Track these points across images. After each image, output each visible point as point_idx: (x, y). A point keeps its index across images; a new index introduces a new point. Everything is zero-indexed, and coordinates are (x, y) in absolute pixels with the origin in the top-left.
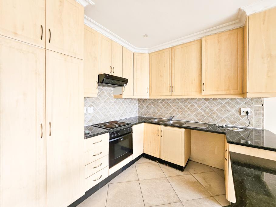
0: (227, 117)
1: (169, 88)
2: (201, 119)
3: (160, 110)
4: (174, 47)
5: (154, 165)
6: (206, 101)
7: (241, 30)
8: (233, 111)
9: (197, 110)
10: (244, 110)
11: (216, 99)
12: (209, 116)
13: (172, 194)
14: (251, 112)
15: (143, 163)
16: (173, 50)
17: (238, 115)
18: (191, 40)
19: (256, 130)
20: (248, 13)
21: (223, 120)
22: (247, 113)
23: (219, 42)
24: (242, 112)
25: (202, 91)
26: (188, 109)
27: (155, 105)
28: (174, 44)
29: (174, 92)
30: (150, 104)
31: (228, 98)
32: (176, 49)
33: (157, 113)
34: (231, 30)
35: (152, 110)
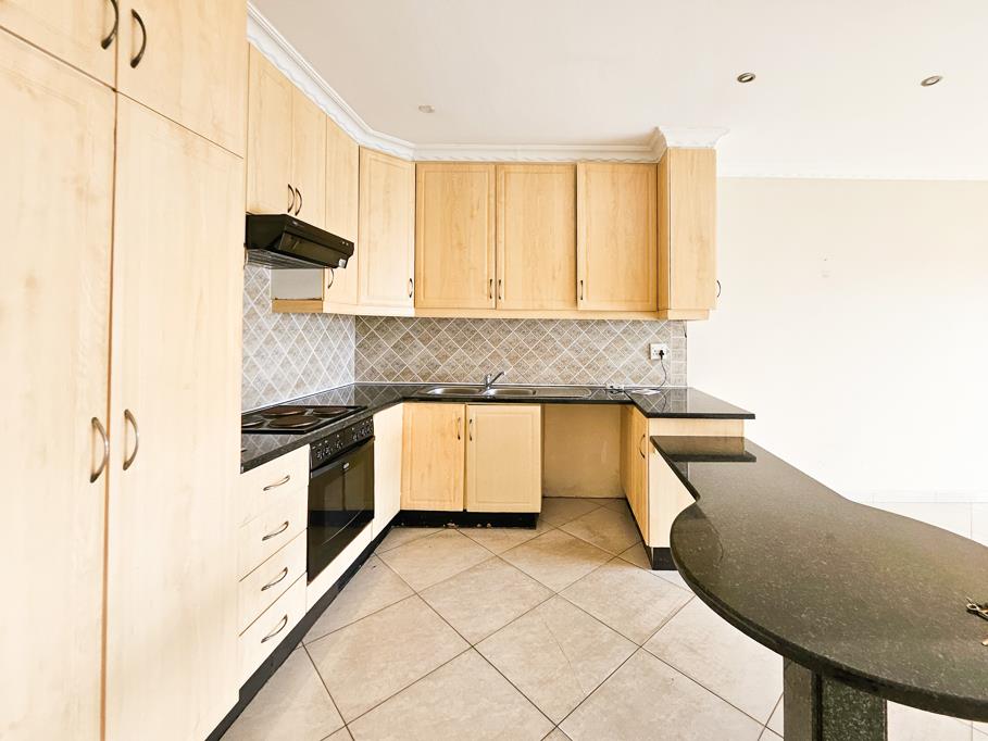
0: (624, 367)
1: (486, 285)
2: (570, 377)
3: (447, 357)
4: (503, 164)
5: (447, 536)
6: (581, 326)
7: (653, 169)
8: (637, 351)
9: (560, 351)
10: (656, 348)
11: (604, 321)
12: (589, 367)
13: (530, 587)
14: (668, 352)
15: (406, 543)
16: (501, 174)
17: (645, 358)
18: (550, 158)
19: (674, 390)
20: (670, 143)
21: (618, 375)
22: (661, 353)
23: (614, 184)
24: (652, 351)
25: (579, 299)
26: (536, 349)
27: (430, 339)
28: (504, 157)
29: (503, 298)
30: (407, 338)
31: (627, 321)
32: (509, 173)
33: (438, 366)
34: (636, 164)
35: (416, 357)
